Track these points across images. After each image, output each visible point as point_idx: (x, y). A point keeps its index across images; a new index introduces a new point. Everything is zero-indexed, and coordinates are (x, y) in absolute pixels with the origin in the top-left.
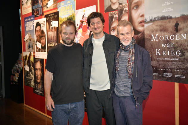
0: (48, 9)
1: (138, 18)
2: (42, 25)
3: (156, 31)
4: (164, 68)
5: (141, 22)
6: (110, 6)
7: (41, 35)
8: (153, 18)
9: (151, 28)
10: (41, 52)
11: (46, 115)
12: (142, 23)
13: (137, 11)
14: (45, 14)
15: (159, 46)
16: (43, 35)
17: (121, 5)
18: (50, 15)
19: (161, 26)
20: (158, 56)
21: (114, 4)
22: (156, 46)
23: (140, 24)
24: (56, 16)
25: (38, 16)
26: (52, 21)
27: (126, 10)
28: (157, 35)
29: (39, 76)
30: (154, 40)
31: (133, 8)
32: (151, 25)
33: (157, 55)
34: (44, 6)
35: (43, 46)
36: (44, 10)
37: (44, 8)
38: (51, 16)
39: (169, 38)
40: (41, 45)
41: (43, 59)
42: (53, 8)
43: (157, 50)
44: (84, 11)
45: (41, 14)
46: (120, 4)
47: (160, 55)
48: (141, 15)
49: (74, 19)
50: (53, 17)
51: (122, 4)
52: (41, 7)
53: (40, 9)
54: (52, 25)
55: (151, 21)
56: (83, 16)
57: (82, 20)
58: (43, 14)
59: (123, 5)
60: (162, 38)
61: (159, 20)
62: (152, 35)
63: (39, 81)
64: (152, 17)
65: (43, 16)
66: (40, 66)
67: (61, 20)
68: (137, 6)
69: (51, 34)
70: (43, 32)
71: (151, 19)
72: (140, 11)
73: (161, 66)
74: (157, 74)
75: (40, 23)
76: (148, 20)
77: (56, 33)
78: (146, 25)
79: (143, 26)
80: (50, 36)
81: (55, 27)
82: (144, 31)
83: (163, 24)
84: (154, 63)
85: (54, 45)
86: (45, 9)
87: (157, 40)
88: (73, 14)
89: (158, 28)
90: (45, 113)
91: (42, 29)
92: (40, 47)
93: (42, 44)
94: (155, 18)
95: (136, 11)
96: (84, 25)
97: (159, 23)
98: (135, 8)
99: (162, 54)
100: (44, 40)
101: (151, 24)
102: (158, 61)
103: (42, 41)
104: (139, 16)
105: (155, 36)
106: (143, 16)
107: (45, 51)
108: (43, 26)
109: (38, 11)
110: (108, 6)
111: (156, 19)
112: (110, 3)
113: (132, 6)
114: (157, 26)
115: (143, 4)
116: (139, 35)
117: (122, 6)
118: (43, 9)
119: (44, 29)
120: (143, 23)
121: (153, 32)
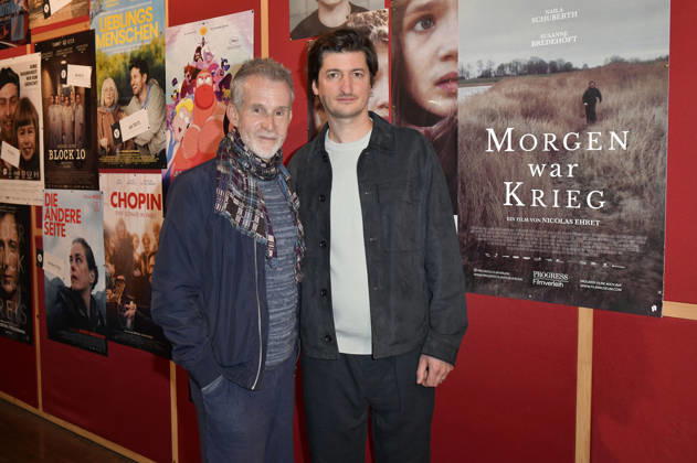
0: (49, 21)
1: (432, 64)
2: (23, 80)
3: (507, 115)
4: (537, 255)
5: (442, 82)
6: (315, 15)
7: (17, 117)
8: (495, 68)
9: (484, 104)
10: (17, 182)
11: (40, 411)
12: (448, 83)
13: (428, 38)
14: (35, 39)
15: (517, 172)
16: (28, 116)
17: (359, 15)
18: (57, 44)
19: (525, 97)
20: (514, 210)
21: (330, 8)
22: (504, 172)
23: (438, 88)
24: (82, 48)
25: (7, 47)
26: (65, 67)
27: (380, 31)
28: (509, 130)
29: (11, 270)
30: (499, 147)
31: (412, 27)
32: (486, 93)
33: (508, 203)
34: (35, 10)
35: (28, 157)
36: (32, 26)
37: (32, 16)
38: (62, 47)
39: (558, 143)
40: (17, 153)
41: (28, 208)
42: (70, 17)
43: (508, 184)
44: (204, 31)
45: (22, 37)
46: (355, 9)
47: (520, 204)
48: (443, 53)
49: (158, 61)
50: (70, 50)
51: (362, 10)
52: (21, 13)
53: (14, 21)
54: (64, 81)
55: (486, 77)
56: (199, 50)
57: (194, 64)
58: (28, 40)
59: (370, 13)
60: (528, 143)
61: (521, 74)
62: (491, 132)
63: (9, 288)
64: (491, 63)
65: (28, 46)
66: (14, 232)
67: (106, 64)
68: (429, 19)
69: (61, 115)
70: (26, 105)
71: (485, 68)
72: (442, 38)
73: (522, 247)
74: (507, 276)
75: (17, 70)
76: (475, 73)
77: (80, 110)
78: (464, 93)
79: (453, 95)
80: (55, 123)
81: (76, 88)
82: (456, 113)
83: (535, 90)
84: (497, 235)
85: (75, 154)
86: (38, 21)
87: (509, 149)
88: (155, 42)
89: (516, 103)
90: (36, 406)
91: (22, 94)
92: (16, 163)
93: (24, 151)
94: (502, 68)
95: (421, 37)
96: (200, 82)
97: (521, 86)
98: (419, 26)
99: (527, 200)
100: (31, 138)
101: (487, 88)
102: (514, 226)
103: (21, 140)
104: (435, 55)
105: (500, 134)
106: (451, 57)
107: (38, 179)
108: (27, 84)
109: (9, 28)
110: (304, 17)
111: (508, 71)
112: (314, 6)
113: (407, 20)
114: (509, 96)
115: (451, 15)
116: (435, 127)
117: (365, 16)
118: (28, 22)
119: (34, 94)
120: (453, 85)
121: (492, 117)
